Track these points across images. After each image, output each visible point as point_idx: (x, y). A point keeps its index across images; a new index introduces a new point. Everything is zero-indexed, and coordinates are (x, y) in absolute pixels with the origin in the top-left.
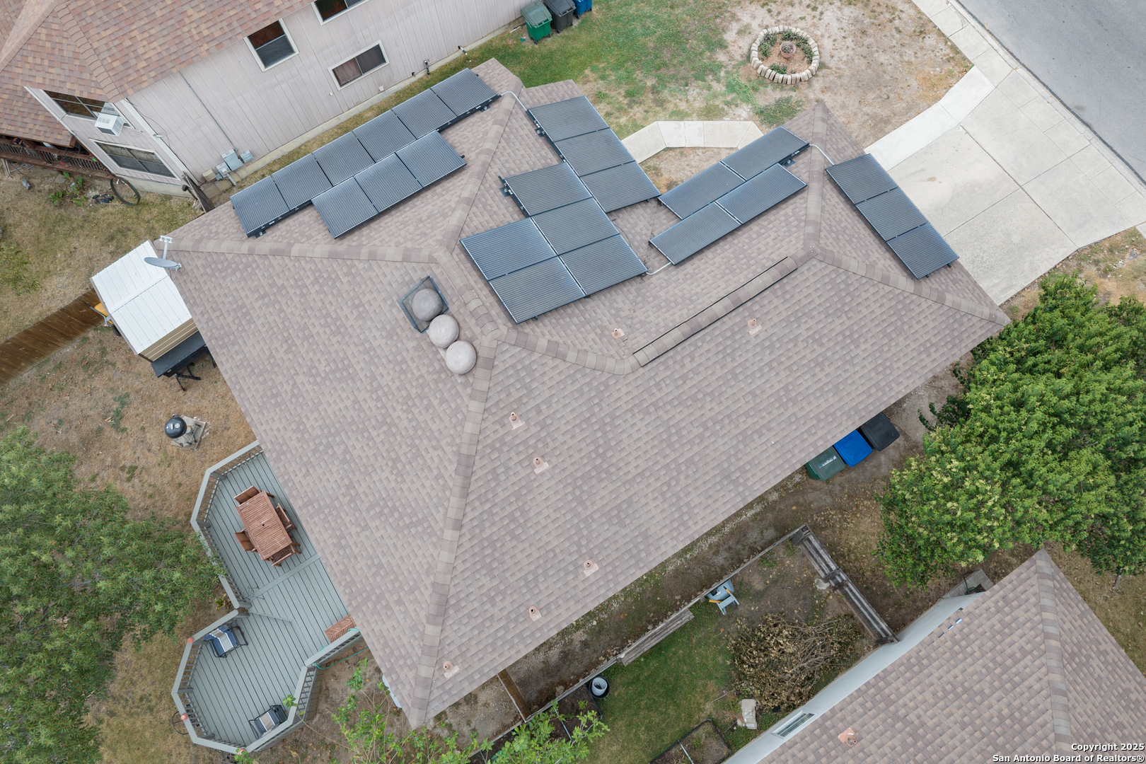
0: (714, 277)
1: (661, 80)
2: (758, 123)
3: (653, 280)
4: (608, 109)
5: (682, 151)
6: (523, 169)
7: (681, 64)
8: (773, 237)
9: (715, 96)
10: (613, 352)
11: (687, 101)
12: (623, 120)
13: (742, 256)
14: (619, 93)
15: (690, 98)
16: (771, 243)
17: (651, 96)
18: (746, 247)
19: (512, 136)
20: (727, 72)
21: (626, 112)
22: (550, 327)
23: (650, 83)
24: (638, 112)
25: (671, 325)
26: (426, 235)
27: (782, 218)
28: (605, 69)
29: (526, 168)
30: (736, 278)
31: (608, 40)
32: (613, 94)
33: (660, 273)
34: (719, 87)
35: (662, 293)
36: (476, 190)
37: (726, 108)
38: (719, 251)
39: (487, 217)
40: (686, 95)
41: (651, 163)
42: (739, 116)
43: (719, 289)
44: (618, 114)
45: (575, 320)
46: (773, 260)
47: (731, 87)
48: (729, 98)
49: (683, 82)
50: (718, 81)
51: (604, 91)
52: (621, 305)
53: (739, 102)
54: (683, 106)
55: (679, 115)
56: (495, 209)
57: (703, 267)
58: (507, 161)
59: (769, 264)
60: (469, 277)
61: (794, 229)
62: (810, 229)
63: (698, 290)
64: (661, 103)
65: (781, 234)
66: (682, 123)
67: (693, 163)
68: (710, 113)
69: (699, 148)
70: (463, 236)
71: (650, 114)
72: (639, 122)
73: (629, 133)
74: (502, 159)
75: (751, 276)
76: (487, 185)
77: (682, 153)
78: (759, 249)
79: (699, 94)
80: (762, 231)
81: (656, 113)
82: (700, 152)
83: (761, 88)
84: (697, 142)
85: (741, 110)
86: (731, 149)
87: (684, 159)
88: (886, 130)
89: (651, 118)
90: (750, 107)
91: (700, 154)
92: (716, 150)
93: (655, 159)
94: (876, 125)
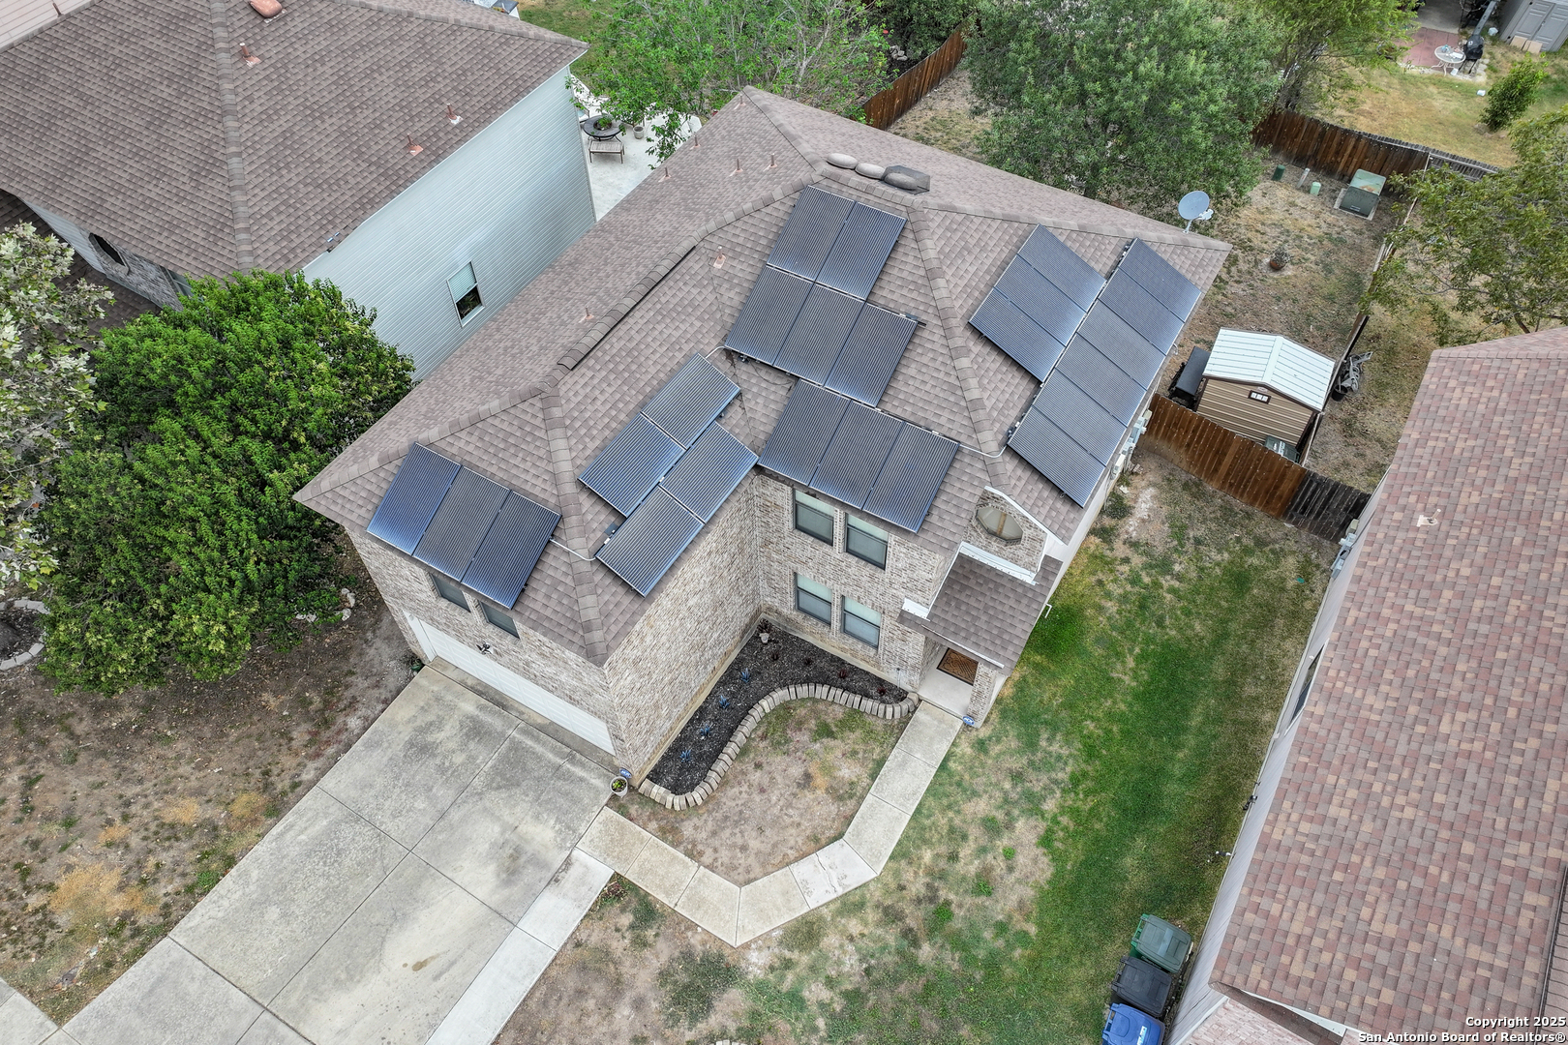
0: (648, 346)
1: (913, 966)
2: (727, 952)
3: (715, 342)
4: (960, 867)
5: (817, 843)
7: (897, 1013)
8: (599, 403)
9: (813, 969)
11: (851, 939)
12: (927, 856)
14: (960, 906)
15: (850, 948)
16: (597, 392)
17: (910, 922)
20: (815, 1030)
21: (930, 872)
23: (926, 952)
24: (917, 886)
25: (670, 282)
28: (1010, 946)
31: (1039, 1010)
32: (969, 900)
33: (710, 349)
34: (816, 992)
35: (698, 324)
36: (936, 294)
37: (787, 954)
39: (905, 274)
40: (858, 950)
41: (851, 803)
42: (760, 949)
43: (636, 328)
44: (942, 864)
46: (589, 368)
47: (796, 999)
48: (790, 977)
49: (876, 975)
50: (822, 1005)
51: (981, 900)
52: (732, 294)
53: (771, 977)
54: (854, 926)
55: (851, 905)
56: (905, 292)
61: (576, 414)
63: (659, 327)
64: (891, 915)
65: (589, 407)
66: (840, 891)
67: (793, 831)
68: (806, 932)
69: (796, 860)
71: (893, 886)
72: (903, 863)
73: (906, 836)
75: (606, 345)
76: (930, 311)
78: (609, 385)
79: (839, 963)
80: (614, 413)
81: (887, 892)
82: (792, 854)
83: (746, 1023)
84: (802, 870)
85: (761, 962)
86: (748, 882)
87: (808, 832)
88: (512, 1034)
89: (890, 879)
90: (750, 977)
91: (790, 852)
92: (770, 869)
93: (849, 813)
94: (533, 1037)
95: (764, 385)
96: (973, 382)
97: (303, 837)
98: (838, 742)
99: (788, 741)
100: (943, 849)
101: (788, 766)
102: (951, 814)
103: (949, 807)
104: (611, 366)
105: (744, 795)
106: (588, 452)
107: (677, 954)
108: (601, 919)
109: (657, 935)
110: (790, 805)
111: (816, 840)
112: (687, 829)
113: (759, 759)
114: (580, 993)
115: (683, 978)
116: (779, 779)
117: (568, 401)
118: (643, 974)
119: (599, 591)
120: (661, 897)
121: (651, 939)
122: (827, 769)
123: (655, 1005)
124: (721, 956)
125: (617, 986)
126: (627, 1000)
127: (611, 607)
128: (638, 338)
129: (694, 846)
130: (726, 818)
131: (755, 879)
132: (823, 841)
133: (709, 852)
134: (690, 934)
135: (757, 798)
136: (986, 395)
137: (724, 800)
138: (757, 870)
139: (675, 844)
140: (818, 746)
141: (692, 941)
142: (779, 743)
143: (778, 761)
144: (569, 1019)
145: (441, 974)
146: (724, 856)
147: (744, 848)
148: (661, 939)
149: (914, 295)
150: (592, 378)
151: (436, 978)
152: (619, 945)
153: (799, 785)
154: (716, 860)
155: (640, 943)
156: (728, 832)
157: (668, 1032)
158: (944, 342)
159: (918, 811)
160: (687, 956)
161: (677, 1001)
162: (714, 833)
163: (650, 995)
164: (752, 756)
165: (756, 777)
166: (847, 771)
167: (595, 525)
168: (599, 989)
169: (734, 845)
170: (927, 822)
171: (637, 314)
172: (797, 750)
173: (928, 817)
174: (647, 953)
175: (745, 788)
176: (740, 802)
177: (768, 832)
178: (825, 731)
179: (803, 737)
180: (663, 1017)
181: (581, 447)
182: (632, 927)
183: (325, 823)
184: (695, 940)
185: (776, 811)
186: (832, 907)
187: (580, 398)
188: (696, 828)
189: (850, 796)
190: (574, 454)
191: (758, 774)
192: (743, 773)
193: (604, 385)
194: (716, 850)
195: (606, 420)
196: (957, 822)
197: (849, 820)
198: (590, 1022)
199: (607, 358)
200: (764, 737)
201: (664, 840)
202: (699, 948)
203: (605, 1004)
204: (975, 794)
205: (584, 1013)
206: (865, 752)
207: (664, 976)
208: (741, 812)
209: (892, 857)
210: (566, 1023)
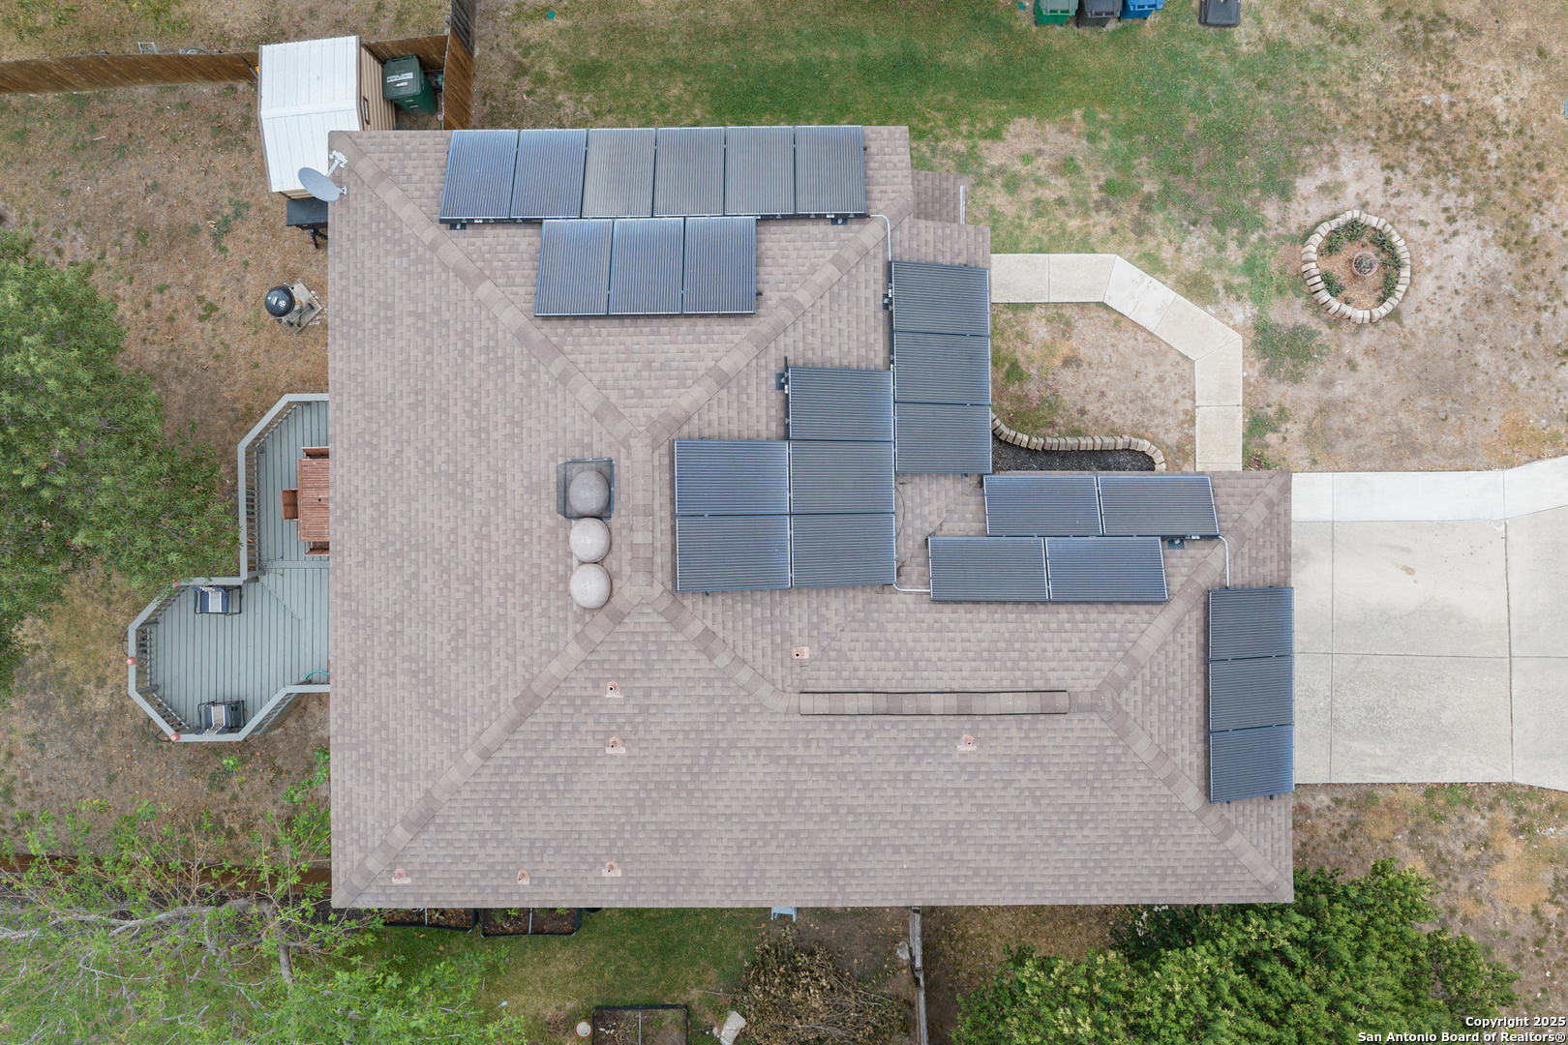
0: (965, 651)
1: (1167, 190)
2: (1249, 342)
3: (895, 598)
4: (1066, 193)
5: (1119, 320)
6: (828, 354)
7: (1211, 184)
9: (1220, 266)
10: (778, 676)
11: (1178, 249)
12: (1074, 224)
13: (1017, 645)
14: (1097, 178)
15: (1185, 247)
17: (1136, 210)
18: (1031, 635)
19: (845, 293)
20: (1262, 239)
21: (1086, 214)
22: (718, 610)
23: (1150, 187)
24: (1102, 221)
25: (870, 684)
26: (642, 396)
27: (1104, 626)
28: (1103, 124)
29: (834, 355)
30: (987, 674)
31: (1138, 80)
32: (1088, 173)
33: (909, 595)
34: (1234, 255)
37: (1222, 292)
38: (997, 616)
40: (1183, 239)
41: (1067, 312)
42: (1231, 317)
43: (958, 674)
44: (1072, 209)
45: (758, 612)
47: (1250, 266)
48: (1236, 281)
49: (1193, 216)
50: (1241, 244)
51: (1080, 162)
52: (831, 614)
53: (1245, 295)
54: (1167, 253)
55: (1152, 264)
56: (752, 404)
57: (964, 625)
58: (813, 333)
59: (1039, 684)
60: (657, 494)
61: (1105, 654)
62: (1122, 670)
63: (934, 656)
64: (1141, 229)
65: (1085, 649)
66: (1148, 278)
67: (1121, 347)
68: (1196, 288)
69: (1144, 329)
70: (686, 429)
71: (1117, 238)
72: (1093, 240)
73: (1068, 249)
74: (809, 326)
75: (1007, 684)
76: (762, 363)
77: (1117, 323)
78: (1044, 650)
79: (1202, 249)
80: (1068, 626)
81: (1124, 240)
82: (1141, 336)
83: (1290, 293)
84: (1148, 320)
85: (1240, 309)
86: (1186, 358)
87: (1115, 334)
88: (1406, 463)
89: (1111, 245)
90: (1255, 311)
91: (1140, 339)
92: (1164, 347)
93: (1077, 309)
94: (1398, 446)
95: (909, 516)
98: (1019, 355)
99: (1043, 400)
100: (1060, 214)
101: (1068, 385)
102: (1026, 223)
103: (1020, 226)
104: (1023, 664)
105: (1115, 408)
107: (1274, 380)
108: (1284, 459)
109: (1269, 406)
110: (1101, 363)
112: (1173, 438)
113: (1076, 416)
114: (1347, 434)
115: (1288, 362)
116: (1083, 386)
117: (1098, 670)
118: (1303, 396)
119: (1236, 516)
120: (1240, 421)
121: (1275, 408)
122: (1049, 349)
123: (1320, 371)
124: (1255, 343)
125: (1325, 410)
126: (1330, 395)
127: (1238, 499)
128: (967, 666)
129: (1183, 422)
130: (1144, 411)
131: (1180, 354)
132: (1115, 316)
133: (1181, 407)
134: (1252, 380)
135: (1111, 395)
136: (821, 261)
137: (1129, 423)
138: (1173, 357)
139: (1192, 439)
140: (1033, 371)
141: (1256, 374)
142: (1050, 406)
143: (1068, 397)
144: (1370, 429)
145: (1403, 549)
146: (1176, 392)
147: (1161, 379)
148: (1270, 401)
149: (752, 390)
150: (1054, 670)
151: (1408, 550)
152: (1295, 429)
153: (1078, 366)
154: (1183, 397)
155: (1283, 414)
156: (1155, 402)
157: (1333, 347)
158: (790, 329)
159: (1040, 251)
160: (1269, 371)
161: (1308, 357)
162: (1163, 412)
163: (1315, 379)
164: (1076, 424)
165: (1093, 408)
166: (1039, 330)
167: (1187, 561)
168: (1336, 421)
169: (1163, 389)
170: (1046, 238)
171: (941, 686)
172: (1047, 387)
173: (1040, 239)
174: (1287, 404)
175: (1108, 411)
176: (1124, 408)
177: (1135, 367)
178: (1015, 373)
179: (1032, 389)
180: (1325, 359)
181: (1130, 626)
182: (1275, 430)
184: (1254, 373)
185: (1113, 372)
186: (1163, 279)
187: (1086, 664)
188: (1167, 431)
189: (1061, 316)
191: (1089, 408)
192: (1096, 421)
193: (1049, 654)
194: (1176, 402)
195: (1082, 626)
196: (1028, 214)
197: (1082, 306)
198: (1362, 411)
199: (1018, 674)
200: (1052, 425)
201: (1194, 452)
202: (1258, 366)
203: (1344, 409)
204: (992, 211)
205: (1360, 420)
206: (1012, 327)
207: (1296, 379)
208: (1132, 401)
209: (1093, 251)
210: (1375, 429)
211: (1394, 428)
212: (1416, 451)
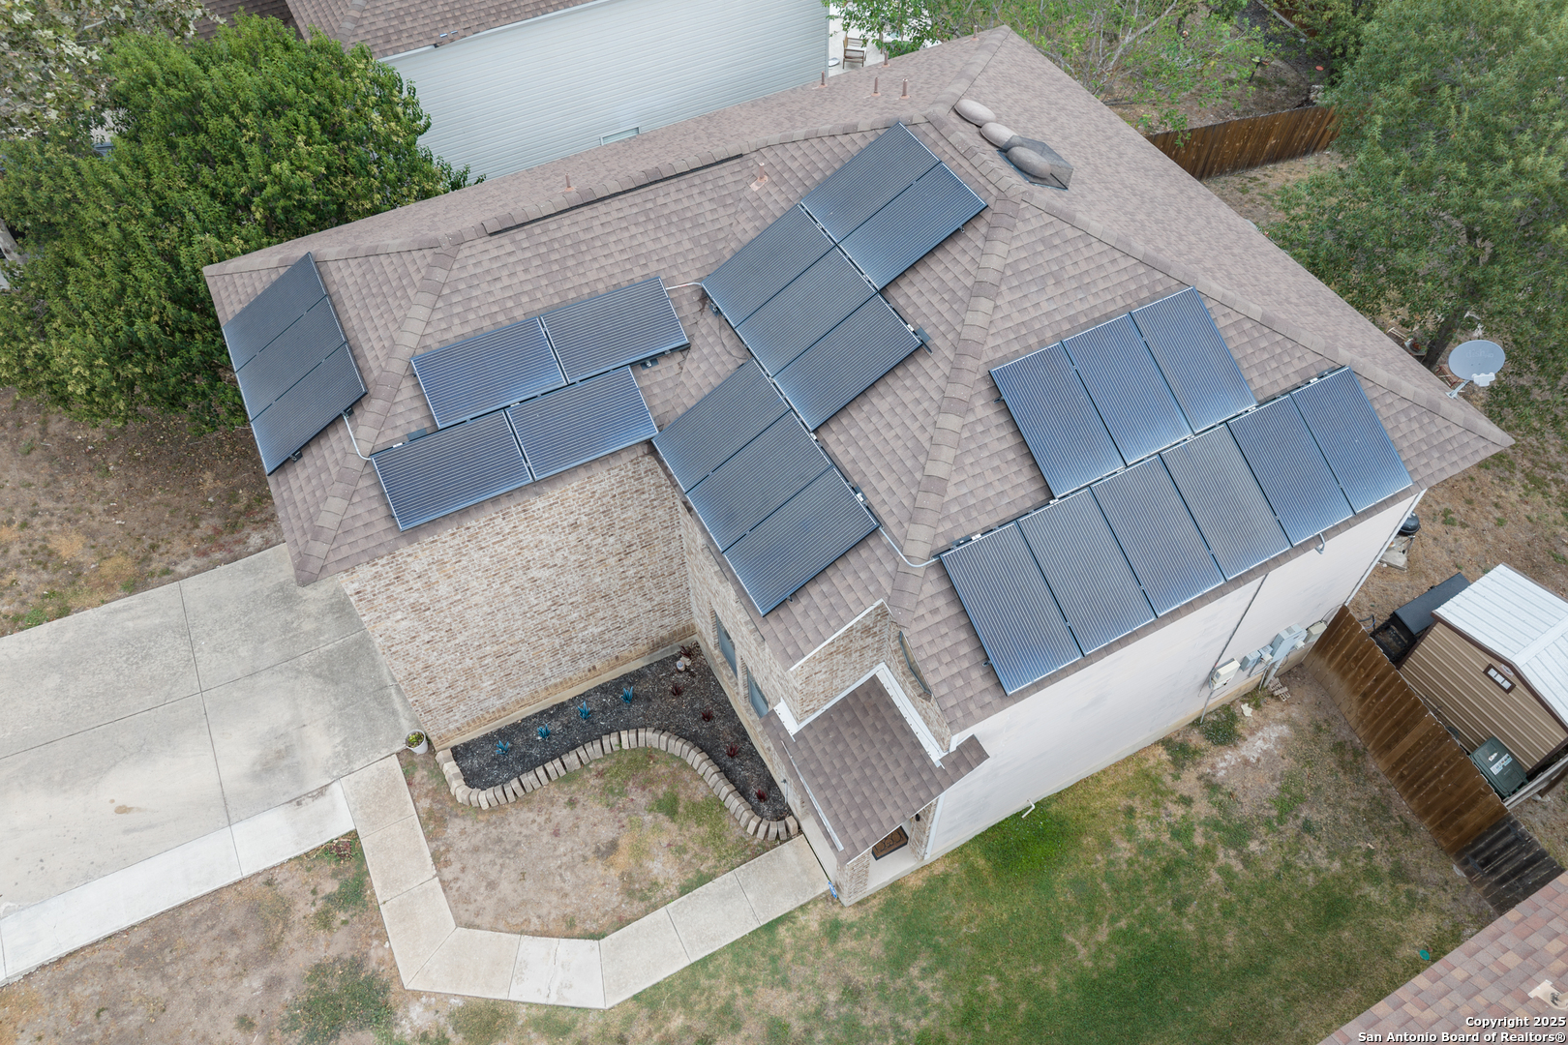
3: (696, 275)
8: (499, 285)
12: (677, 1022)
13: (556, 268)
16: (505, 272)
27: (472, 317)
33: (684, 280)
35: (687, 245)
36: (969, 317)
37: (450, 1032)
39: (947, 277)
41: (638, 906)
42: (427, 1007)
43: (604, 219)
46: (513, 242)
52: (748, 227)
55: (555, 1022)
56: (935, 300)
58: (918, 402)
62: (439, 277)
63: (633, 230)
65: (484, 286)
66: (553, 1000)
68: (487, 1021)
69: (535, 934)
71: (615, 1032)
72: (643, 1013)
73: (667, 984)
78: (526, 271)
80: (510, 304)
81: (603, 1035)
82: (535, 923)
84: (534, 948)
85: (418, 1023)
86: (469, 926)
87: (569, 910)
88: (146, 933)
89: (617, 1021)
90: (397, 1031)
91: (535, 920)
92: (501, 926)
93: (627, 915)
94: (161, 949)
95: (718, 349)
96: (947, 454)
97: (130, 624)
98: (673, 827)
99: (622, 793)
100: (700, 1026)
101: (601, 822)
102: (738, 989)
103: (743, 980)
104: (543, 250)
105: (535, 827)
106: (449, 336)
107: (347, 956)
108: (309, 870)
109: (345, 923)
110: (572, 867)
111: (571, 924)
112: (454, 828)
113: (578, 796)
114: (233, 934)
115: (334, 986)
116: (583, 832)
117: (463, 267)
118: (300, 956)
119: (356, 499)
120: (377, 885)
121: (337, 923)
122: (640, 852)
123: (288, 996)
124: (385, 989)
125: (271, 949)
126: (267, 972)
127: (359, 524)
128: (598, 231)
129: (448, 851)
130: (500, 840)
131: (478, 927)
132: (577, 931)
133: (456, 866)
134: (375, 943)
135: (546, 837)
136: (956, 479)
137: (512, 819)
138: (486, 919)
139: (430, 837)
140: (649, 818)
141: (372, 953)
142: (612, 791)
143: (594, 810)
144: (204, 953)
145: (134, 830)
146: (469, 880)
147: (492, 885)
148: (346, 929)
149: (943, 308)
150: (510, 254)
151: (127, 832)
152: (305, 908)
153: (598, 850)
154: (456, 879)
155: (324, 920)
156: (490, 856)
157: (277, 1034)
158: (942, 383)
159: (704, 962)
160: (356, 964)
161: (310, 1008)
162: (476, 850)
163: (292, 982)
164: (574, 787)
165: (561, 813)
166: (661, 867)
167: (400, 422)
168: (252, 942)
169: (483, 876)
170: (704, 982)
171: (615, 203)
172: (624, 809)
173: (710, 976)
174: (322, 934)
175: (541, 819)
176: (525, 832)
177: (528, 883)
178: (669, 807)
179: (640, 798)
180: (285, 1014)
181: (444, 326)
182: (328, 898)
183: (157, 622)
184: (375, 953)
185: (553, 864)
186: (534, 1012)
187: (479, 270)
188: (463, 832)
189: (643, 896)
190: (429, 330)
191: (565, 812)
192: (552, 803)
193: (520, 268)
194: (463, 870)
195: (495, 309)
196: (740, 1003)
197: (622, 923)
198: (219, 971)
199: (544, 239)
200: (600, 774)
201: (424, 825)
202: (373, 964)
203: (245, 963)
204: (785, 982)
205: (221, 959)
206: (696, 855)
207: (319, 970)
208: (518, 843)
209: (636, 997)
210: (197, 957)
211: (169, 970)
212: (136, 955)
